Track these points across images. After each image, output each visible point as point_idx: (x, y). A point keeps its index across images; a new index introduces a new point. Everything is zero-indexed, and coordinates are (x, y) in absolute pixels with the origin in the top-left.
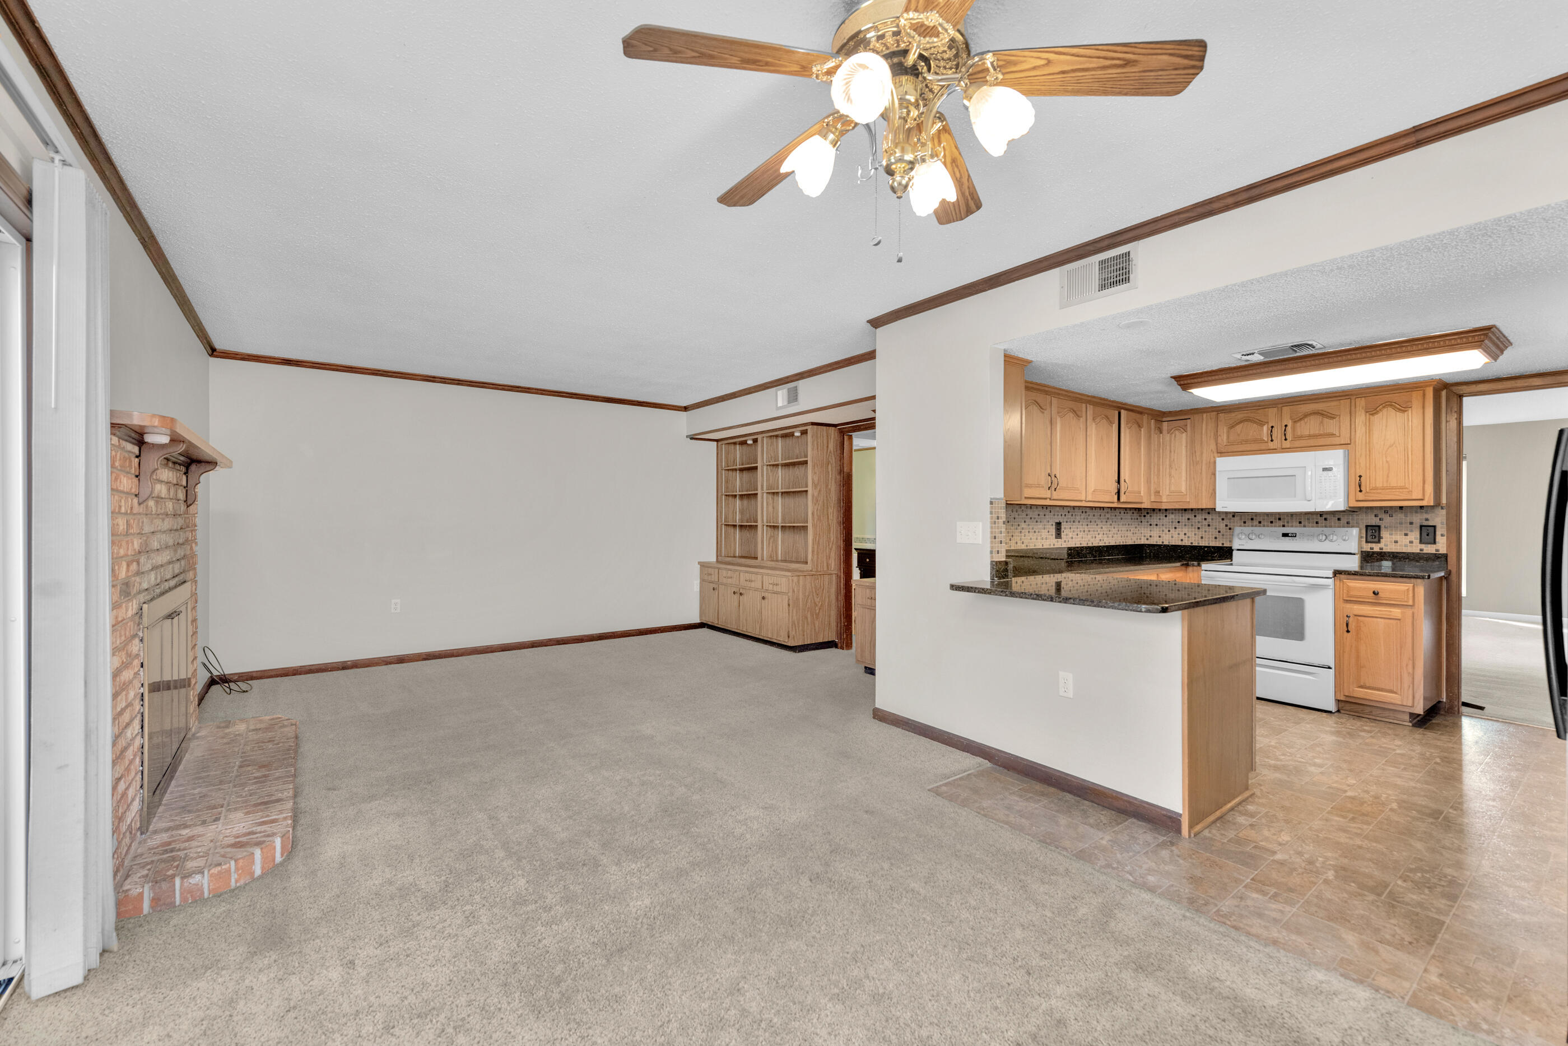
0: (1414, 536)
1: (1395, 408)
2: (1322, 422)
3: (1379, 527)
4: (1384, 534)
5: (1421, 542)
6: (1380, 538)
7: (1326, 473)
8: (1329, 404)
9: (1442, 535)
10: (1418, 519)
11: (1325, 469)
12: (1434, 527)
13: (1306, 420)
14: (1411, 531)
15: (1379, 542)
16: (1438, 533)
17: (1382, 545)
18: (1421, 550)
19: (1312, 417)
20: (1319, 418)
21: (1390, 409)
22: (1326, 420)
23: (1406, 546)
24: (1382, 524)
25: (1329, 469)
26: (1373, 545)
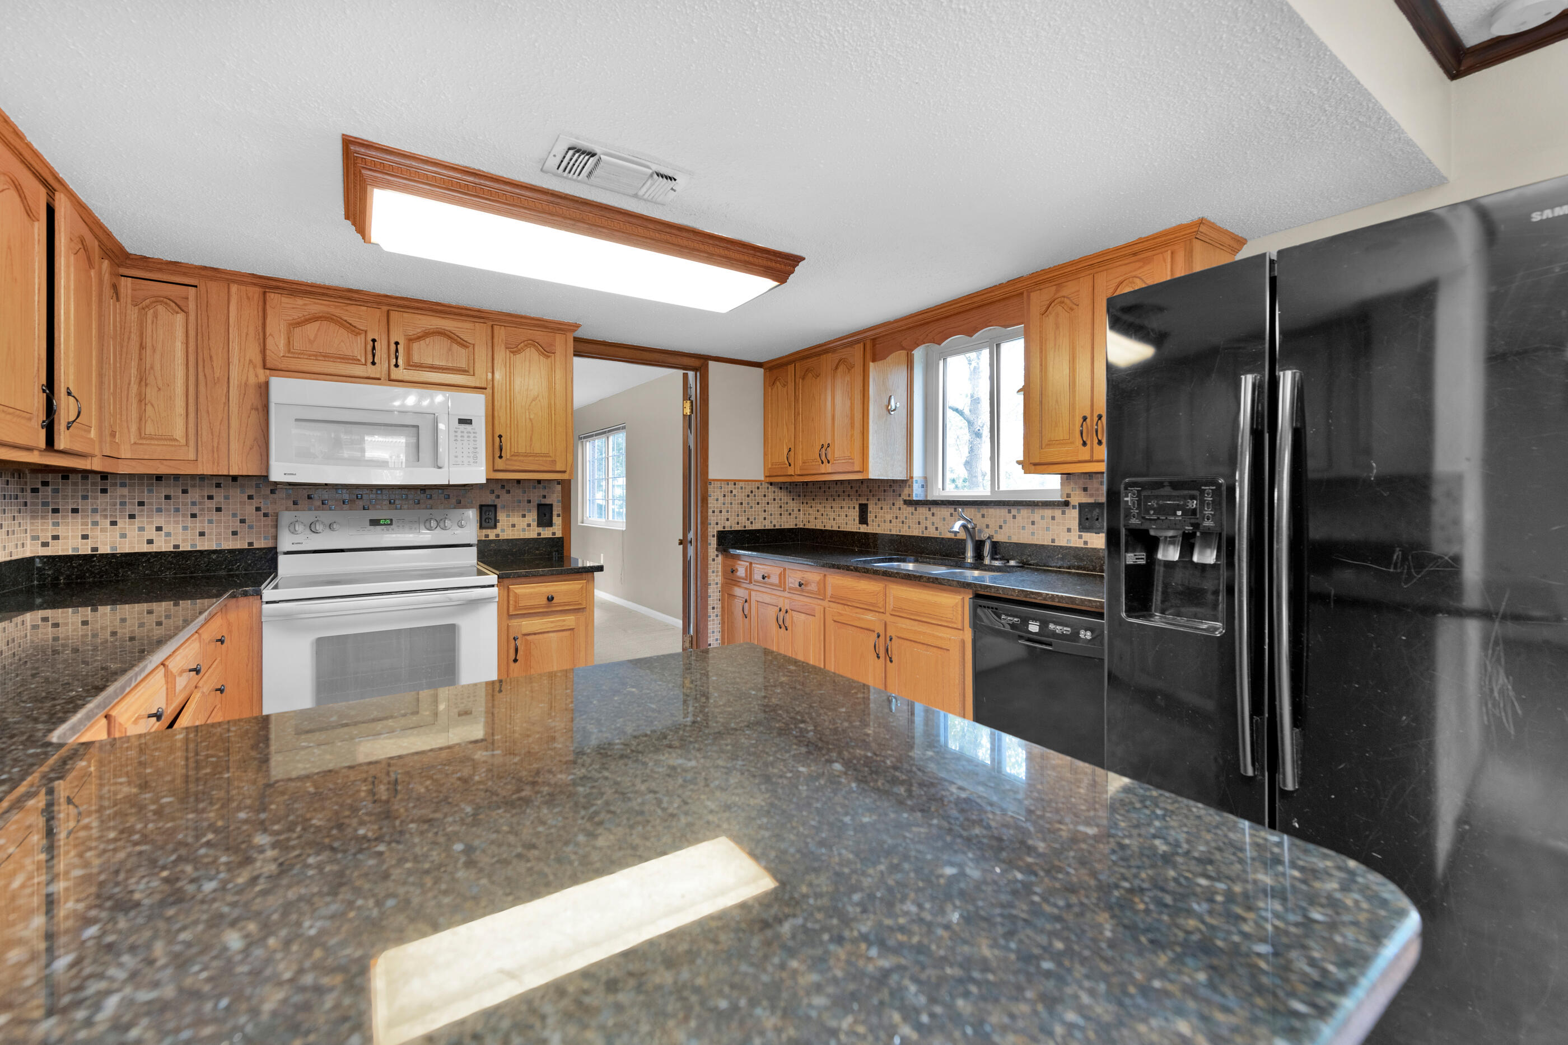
0: (532, 517)
1: (537, 350)
2: (450, 350)
3: (495, 506)
4: (501, 516)
5: (539, 525)
6: (496, 521)
7: (463, 426)
8: (460, 324)
9: (558, 515)
10: (536, 497)
11: (462, 421)
12: (551, 505)
13: (427, 340)
14: (530, 511)
15: (495, 527)
16: (555, 513)
17: (498, 531)
18: (539, 534)
19: (437, 338)
20: (446, 342)
21: (532, 349)
22: (455, 346)
23: (524, 530)
24: (499, 503)
25: (468, 422)
26: (488, 532)
